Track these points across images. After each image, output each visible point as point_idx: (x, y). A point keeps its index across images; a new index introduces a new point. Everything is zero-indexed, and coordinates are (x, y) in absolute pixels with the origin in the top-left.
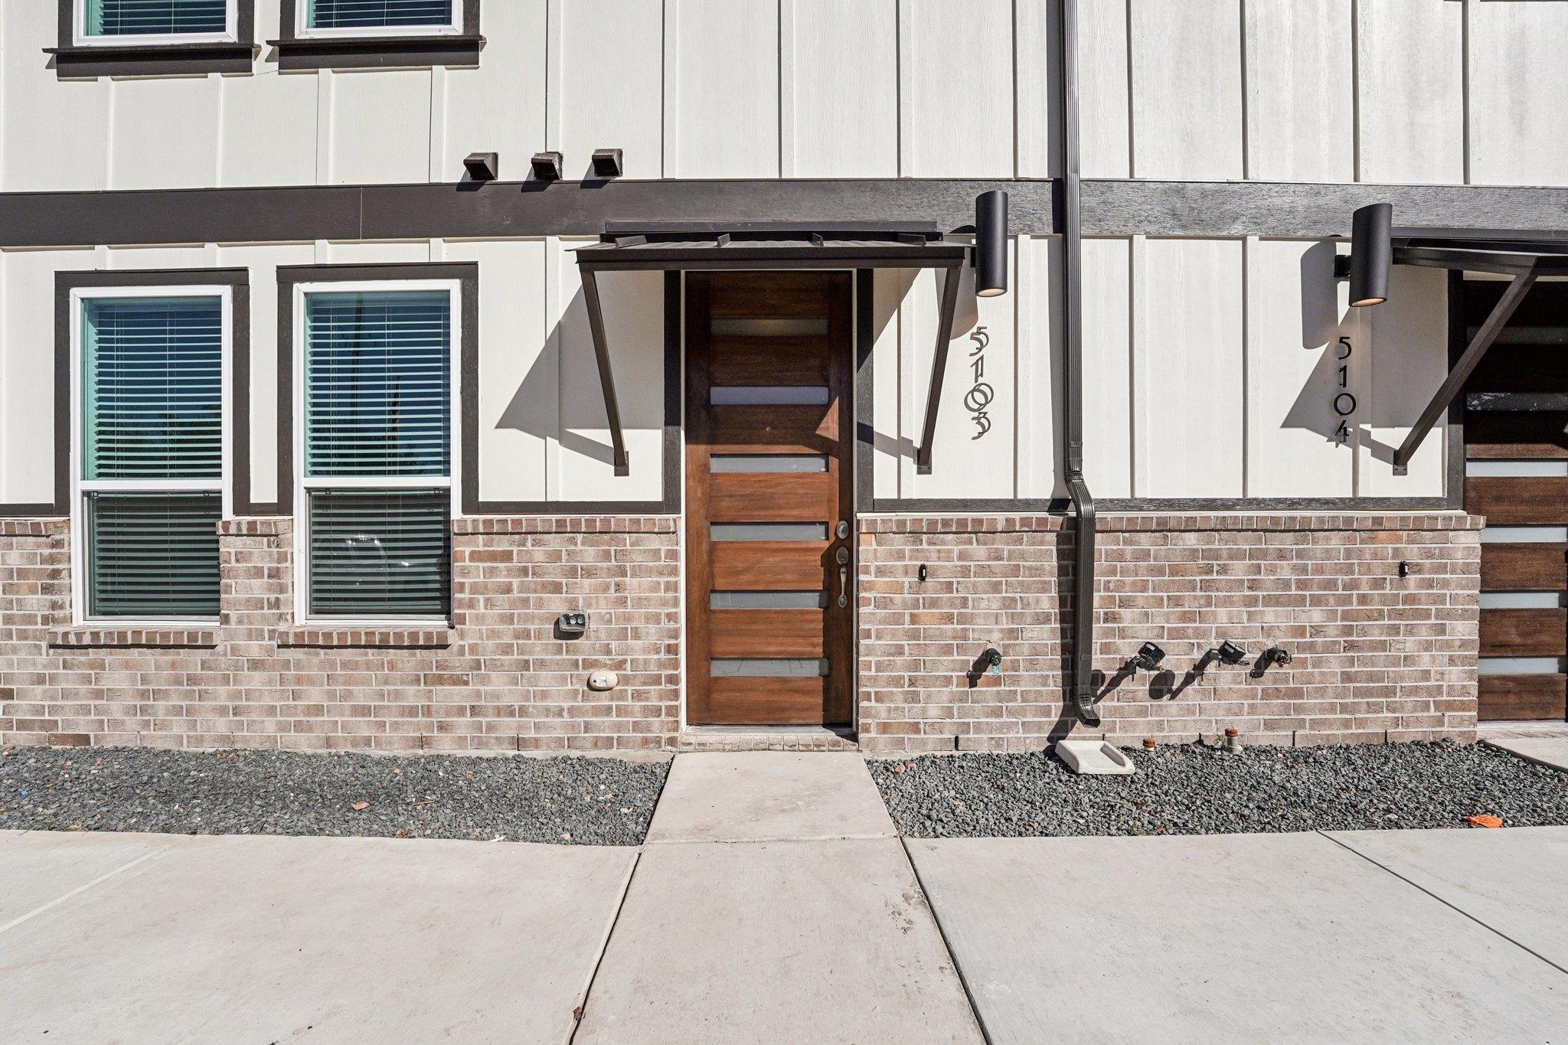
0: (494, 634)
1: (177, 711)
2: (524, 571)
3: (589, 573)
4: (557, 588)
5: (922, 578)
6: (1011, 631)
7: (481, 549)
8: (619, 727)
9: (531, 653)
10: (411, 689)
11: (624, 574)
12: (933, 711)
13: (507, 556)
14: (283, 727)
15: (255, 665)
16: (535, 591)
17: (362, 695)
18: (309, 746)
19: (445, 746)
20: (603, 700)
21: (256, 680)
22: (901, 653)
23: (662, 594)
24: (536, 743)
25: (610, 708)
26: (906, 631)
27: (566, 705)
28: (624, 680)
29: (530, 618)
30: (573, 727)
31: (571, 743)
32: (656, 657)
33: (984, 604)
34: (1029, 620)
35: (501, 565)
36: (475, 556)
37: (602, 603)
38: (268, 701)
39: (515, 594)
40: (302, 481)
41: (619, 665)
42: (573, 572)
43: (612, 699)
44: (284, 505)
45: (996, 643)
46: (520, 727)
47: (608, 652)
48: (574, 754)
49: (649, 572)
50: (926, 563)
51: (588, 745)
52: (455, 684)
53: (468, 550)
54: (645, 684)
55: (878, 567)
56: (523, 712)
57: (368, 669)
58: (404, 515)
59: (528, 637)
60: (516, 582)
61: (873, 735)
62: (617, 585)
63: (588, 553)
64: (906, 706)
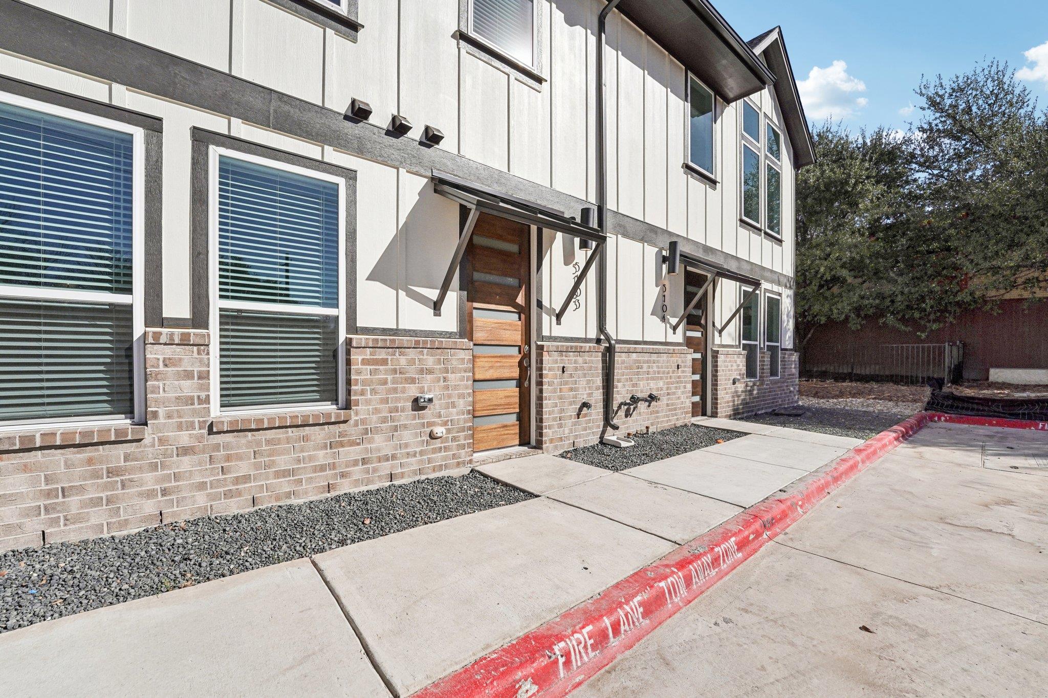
0: (377, 411)
2: (395, 371)
3: (430, 371)
4: (413, 381)
5: (563, 372)
6: (589, 393)
7: (368, 357)
8: (445, 458)
9: (399, 421)
10: (321, 453)
11: (447, 372)
12: (567, 431)
13: (384, 362)
14: (213, 497)
15: (185, 451)
16: (401, 383)
17: (283, 462)
18: (238, 508)
19: (345, 487)
20: (437, 444)
21: (186, 464)
22: (556, 406)
23: (465, 382)
24: (402, 475)
25: (441, 448)
26: (558, 396)
27: (418, 450)
28: (449, 431)
29: (398, 400)
30: (421, 461)
31: (421, 471)
32: (463, 417)
33: (581, 382)
34: (594, 389)
35: (381, 367)
36: (365, 362)
37: (437, 389)
38: (198, 479)
39: (390, 385)
40: (216, 304)
41: (445, 424)
42: (421, 371)
43: (442, 443)
44: (199, 319)
45: (585, 399)
46: (392, 467)
47: (440, 416)
48: (423, 477)
49: (460, 371)
50: (565, 365)
51: (430, 471)
52: (351, 446)
53: (360, 358)
54: (458, 432)
55: (549, 367)
56: (394, 457)
57: (288, 443)
59: (397, 411)
60: (390, 378)
61: (547, 445)
62: (445, 378)
63: (430, 360)
64: (558, 430)
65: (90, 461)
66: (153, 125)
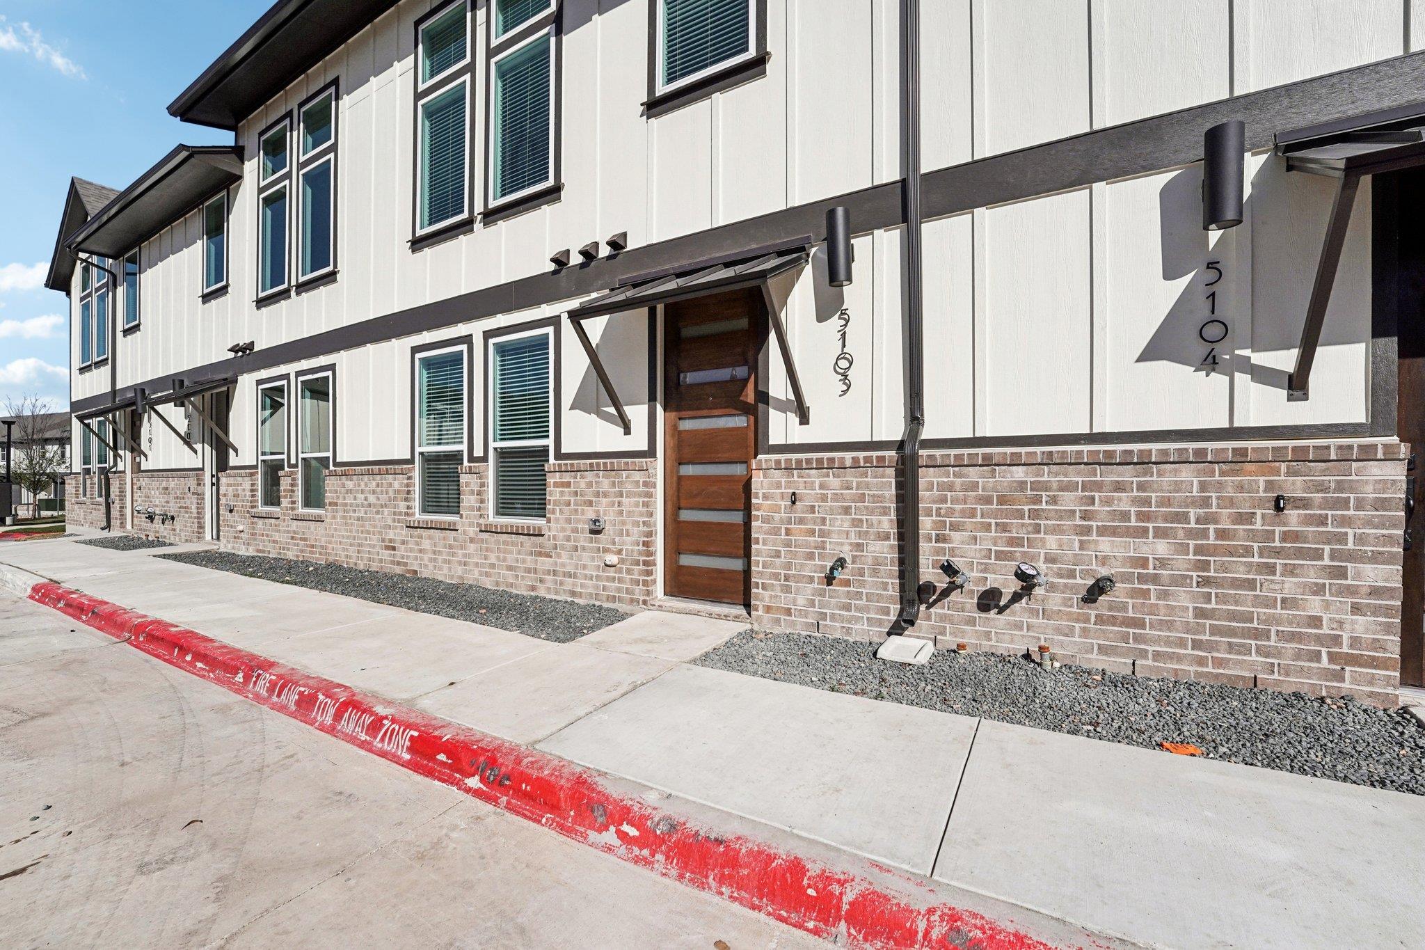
0: (563, 530)
1: (445, 561)
2: (576, 493)
3: (606, 495)
4: (590, 504)
5: (794, 502)
6: (858, 545)
7: (558, 480)
8: (619, 590)
9: (579, 542)
10: (529, 558)
11: (622, 496)
12: (801, 601)
13: (568, 485)
14: (481, 574)
15: (472, 540)
16: (581, 505)
17: (510, 559)
18: (490, 585)
19: (542, 593)
20: (611, 573)
21: (472, 548)
22: (779, 557)
23: (641, 509)
24: (580, 595)
25: (614, 578)
26: (783, 541)
27: (594, 574)
28: (622, 561)
29: (578, 521)
30: (597, 587)
31: (597, 596)
32: (637, 548)
33: (838, 523)
34: (872, 537)
35: (566, 490)
36: (556, 485)
37: (612, 513)
38: (476, 560)
39: (572, 507)
40: (492, 445)
41: (619, 552)
42: (597, 495)
43: (616, 573)
44: (484, 459)
45: (845, 553)
46: (574, 585)
47: (614, 544)
48: (598, 603)
49: (635, 495)
50: (797, 491)
51: (604, 599)
52: (546, 557)
53: (552, 481)
54: (632, 564)
55: (763, 494)
56: (575, 576)
57: (512, 546)
58: (530, 461)
59: (577, 532)
60: (572, 499)
61: (760, 613)
62: (619, 503)
63: (605, 483)
64: (783, 595)
65: (444, 539)
66: (468, 339)
